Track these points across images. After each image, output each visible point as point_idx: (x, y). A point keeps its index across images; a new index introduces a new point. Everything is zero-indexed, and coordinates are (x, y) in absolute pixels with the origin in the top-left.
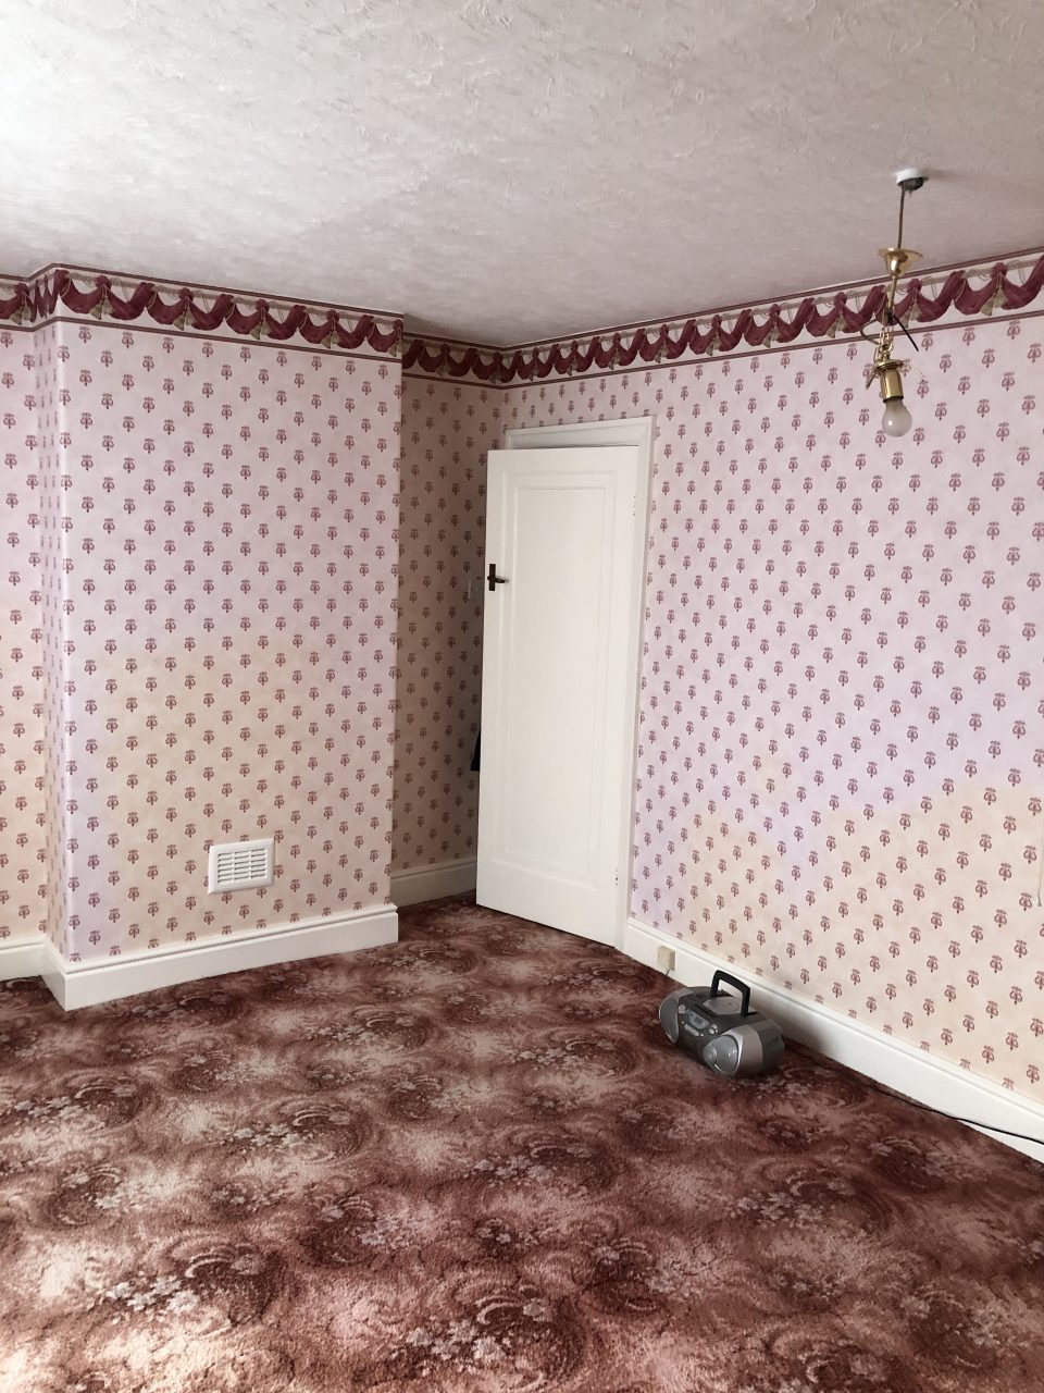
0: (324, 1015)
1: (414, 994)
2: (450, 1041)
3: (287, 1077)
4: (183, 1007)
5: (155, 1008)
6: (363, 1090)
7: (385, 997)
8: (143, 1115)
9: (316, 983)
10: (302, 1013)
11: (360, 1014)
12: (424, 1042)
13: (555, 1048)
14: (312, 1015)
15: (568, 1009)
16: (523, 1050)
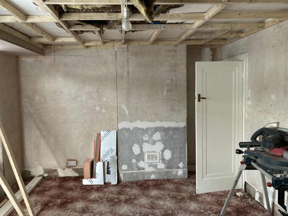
0: (163, 193)
1: (185, 191)
2: (186, 204)
3: (147, 204)
4: (137, 186)
5: (132, 185)
6: (160, 211)
7: (178, 191)
8: (116, 206)
9: (166, 186)
10: (159, 191)
11: (170, 194)
12: (180, 203)
13: (210, 211)
14: (160, 192)
15: (220, 202)
16: (202, 210)
